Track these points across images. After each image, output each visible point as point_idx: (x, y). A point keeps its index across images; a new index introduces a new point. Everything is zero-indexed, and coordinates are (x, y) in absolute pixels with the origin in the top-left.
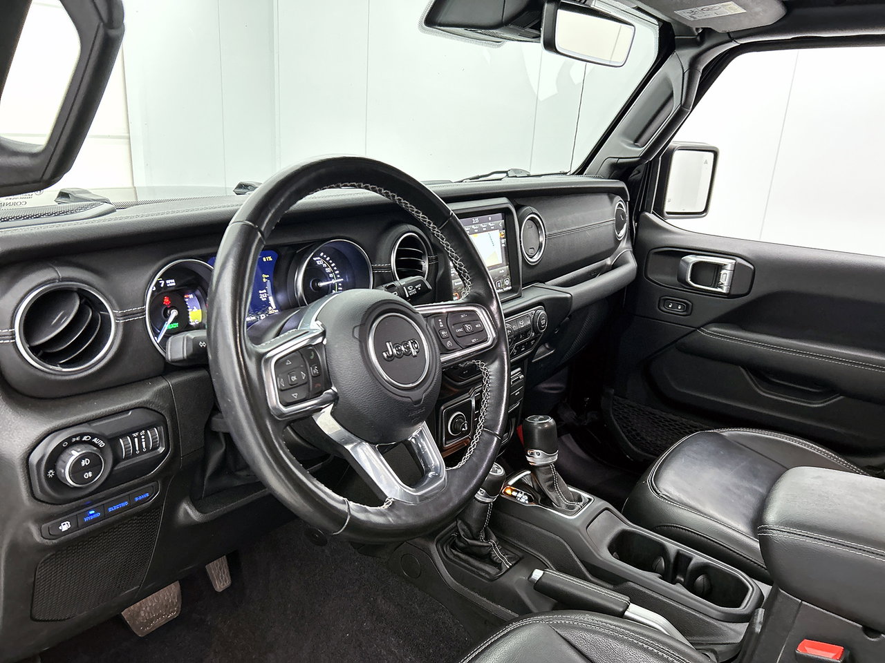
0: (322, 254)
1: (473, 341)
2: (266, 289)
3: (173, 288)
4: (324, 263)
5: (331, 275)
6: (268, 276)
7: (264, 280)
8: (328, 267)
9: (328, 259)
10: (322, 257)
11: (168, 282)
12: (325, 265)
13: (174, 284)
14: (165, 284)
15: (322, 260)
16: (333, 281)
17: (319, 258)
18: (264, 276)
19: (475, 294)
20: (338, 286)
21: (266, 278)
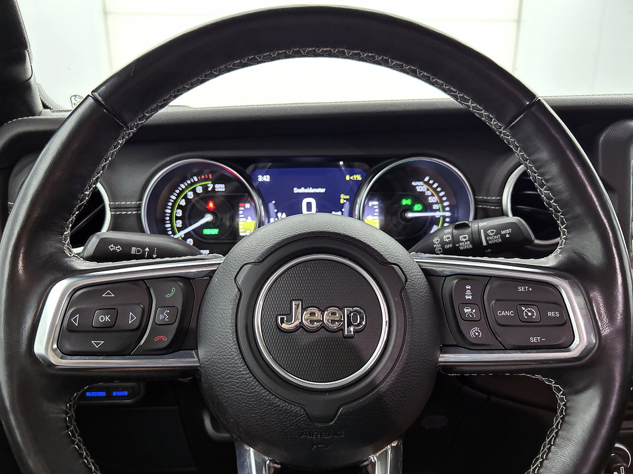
0: (427, 179)
1: (533, 340)
2: (342, 212)
3: (223, 194)
4: (428, 190)
5: (435, 207)
6: (348, 197)
7: (342, 201)
8: (432, 195)
9: (435, 185)
10: (427, 183)
11: (217, 186)
12: (428, 193)
13: (224, 190)
14: (214, 188)
15: (426, 187)
16: (437, 214)
17: (421, 183)
18: (342, 196)
19: (576, 256)
20: (444, 222)
21: (345, 199)
